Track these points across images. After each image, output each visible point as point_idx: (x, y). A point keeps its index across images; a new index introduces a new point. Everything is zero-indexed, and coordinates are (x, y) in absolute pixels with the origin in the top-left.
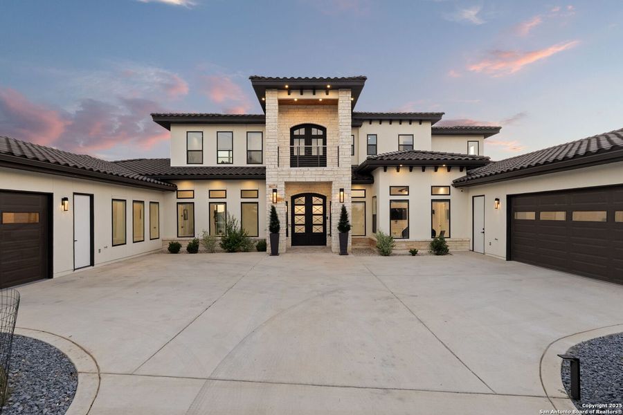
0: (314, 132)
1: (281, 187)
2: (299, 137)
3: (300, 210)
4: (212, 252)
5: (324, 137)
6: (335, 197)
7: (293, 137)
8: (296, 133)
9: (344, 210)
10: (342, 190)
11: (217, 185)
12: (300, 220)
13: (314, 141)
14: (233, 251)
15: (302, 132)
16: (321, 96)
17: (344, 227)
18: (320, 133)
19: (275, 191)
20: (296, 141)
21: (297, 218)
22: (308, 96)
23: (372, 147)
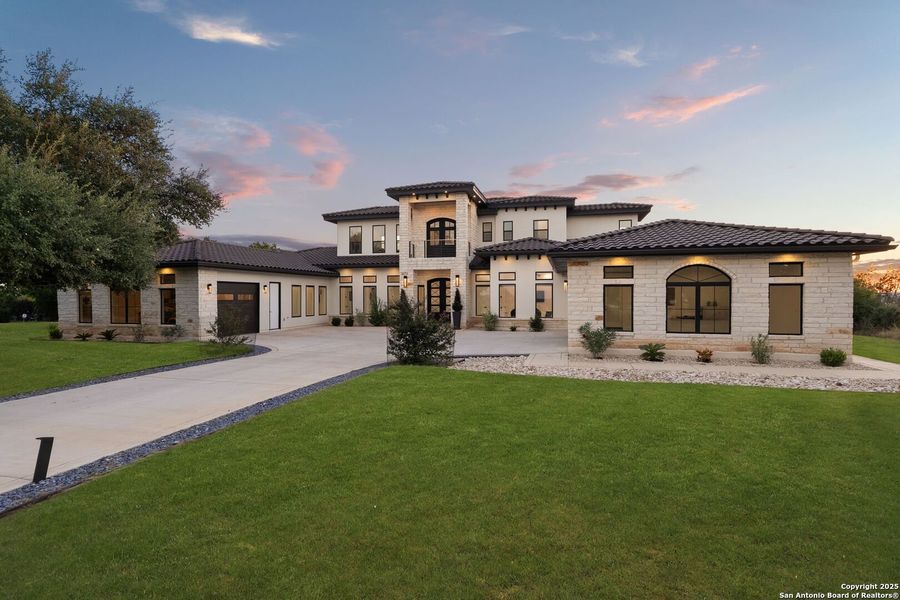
0: (447, 224)
1: (411, 274)
2: (434, 229)
3: (436, 292)
4: (363, 326)
5: (454, 228)
6: (453, 283)
7: (429, 229)
8: (432, 226)
9: (458, 293)
10: (457, 276)
11: (369, 272)
12: (435, 301)
13: (447, 232)
14: (377, 325)
15: (437, 225)
16: (443, 198)
17: (458, 306)
18: (452, 225)
19: (405, 277)
20: (432, 233)
21: (433, 300)
22: (432, 199)
23: (508, 233)
